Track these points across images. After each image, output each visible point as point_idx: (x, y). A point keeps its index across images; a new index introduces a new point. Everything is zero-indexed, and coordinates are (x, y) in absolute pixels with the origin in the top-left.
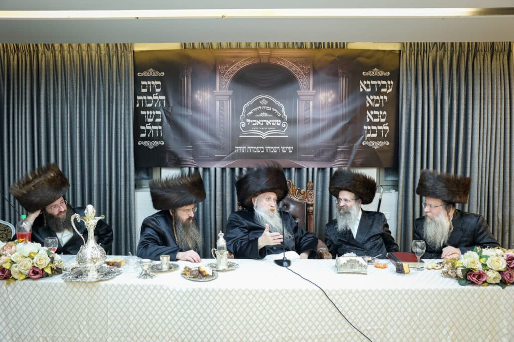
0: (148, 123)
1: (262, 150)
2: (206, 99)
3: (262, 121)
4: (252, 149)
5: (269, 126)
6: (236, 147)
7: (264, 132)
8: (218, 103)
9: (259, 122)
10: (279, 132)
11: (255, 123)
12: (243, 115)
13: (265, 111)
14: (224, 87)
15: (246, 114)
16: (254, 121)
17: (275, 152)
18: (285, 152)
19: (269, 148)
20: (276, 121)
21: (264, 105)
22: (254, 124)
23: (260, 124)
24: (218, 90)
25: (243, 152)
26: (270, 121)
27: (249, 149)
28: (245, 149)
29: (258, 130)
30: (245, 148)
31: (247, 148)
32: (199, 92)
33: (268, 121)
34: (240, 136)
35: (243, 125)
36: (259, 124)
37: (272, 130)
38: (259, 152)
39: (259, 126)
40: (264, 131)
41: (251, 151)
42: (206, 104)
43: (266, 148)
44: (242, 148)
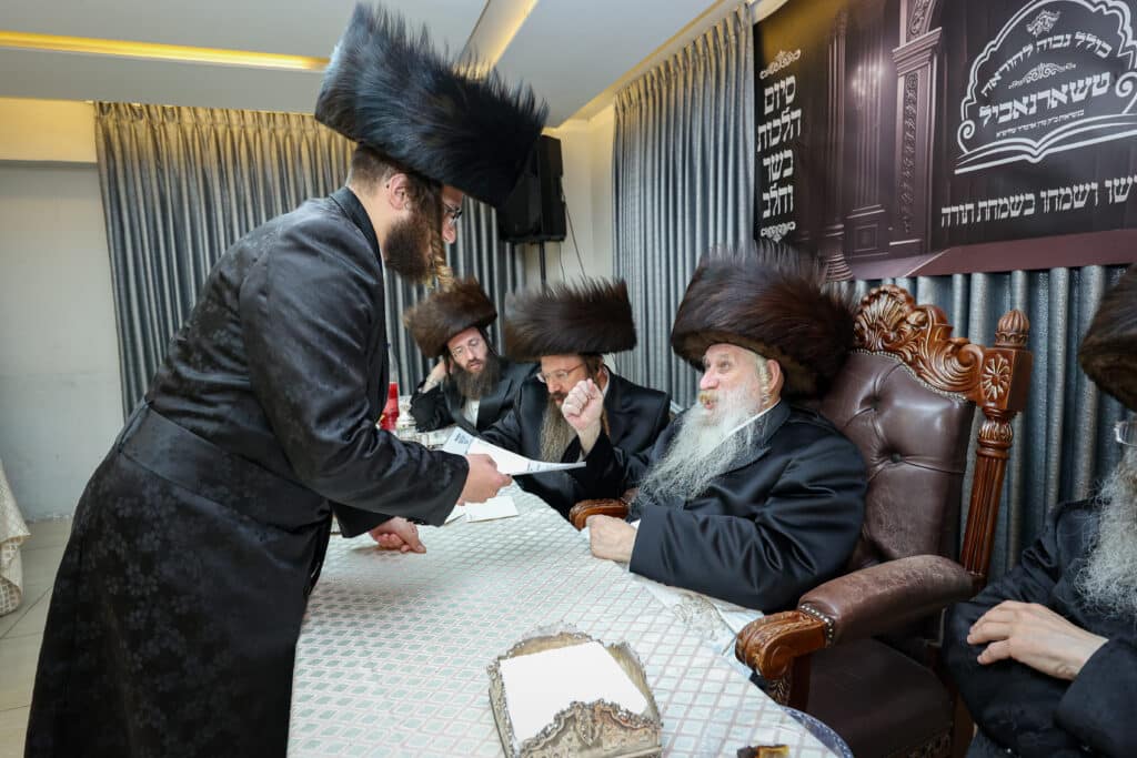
0: (772, 183)
1: (1027, 204)
2: (875, 82)
3: (1033, 98)
4: (992, 208)
5: (1062, 108)
6: (945, 211)
7: (1037, 140)
8: (901, 82)
9: (1018, 107)
10: (1096, 121)
11: (1006, 112)
12: (969, 97)
13: (1048, 55)
14: (917, 27)
15: (978, 90)
16: (1003, 107)
17: (1079, 204)
18: (1120, 198)
19: (1053, 193)
20: (1089, 81)
21: (1044, 35)
22: (1003, 119)
23: (1024, 110)
24: (903, 43)
25: (965, 221)
26: (1065, 88)
27: (983, 209)
28: (970, 211)
29: (1017, 135)
30: (970, 206)
31: (976, 207)
32: (860, 69)
33: (1055, 93)
34: (957, 172)
35: (968, 129)
36: (1021, 114)
37: (1071, 120)
38: (1015, 214)
39: (1023, 118)
40: (1036, 134)
41: (988, 217)
42: (874, 95)
43: (1043, 194)
44: (962, 208)
